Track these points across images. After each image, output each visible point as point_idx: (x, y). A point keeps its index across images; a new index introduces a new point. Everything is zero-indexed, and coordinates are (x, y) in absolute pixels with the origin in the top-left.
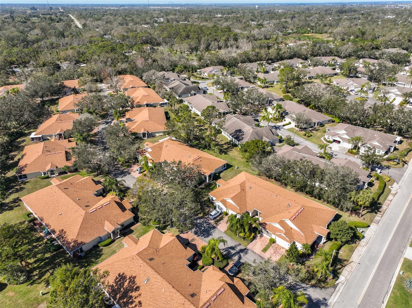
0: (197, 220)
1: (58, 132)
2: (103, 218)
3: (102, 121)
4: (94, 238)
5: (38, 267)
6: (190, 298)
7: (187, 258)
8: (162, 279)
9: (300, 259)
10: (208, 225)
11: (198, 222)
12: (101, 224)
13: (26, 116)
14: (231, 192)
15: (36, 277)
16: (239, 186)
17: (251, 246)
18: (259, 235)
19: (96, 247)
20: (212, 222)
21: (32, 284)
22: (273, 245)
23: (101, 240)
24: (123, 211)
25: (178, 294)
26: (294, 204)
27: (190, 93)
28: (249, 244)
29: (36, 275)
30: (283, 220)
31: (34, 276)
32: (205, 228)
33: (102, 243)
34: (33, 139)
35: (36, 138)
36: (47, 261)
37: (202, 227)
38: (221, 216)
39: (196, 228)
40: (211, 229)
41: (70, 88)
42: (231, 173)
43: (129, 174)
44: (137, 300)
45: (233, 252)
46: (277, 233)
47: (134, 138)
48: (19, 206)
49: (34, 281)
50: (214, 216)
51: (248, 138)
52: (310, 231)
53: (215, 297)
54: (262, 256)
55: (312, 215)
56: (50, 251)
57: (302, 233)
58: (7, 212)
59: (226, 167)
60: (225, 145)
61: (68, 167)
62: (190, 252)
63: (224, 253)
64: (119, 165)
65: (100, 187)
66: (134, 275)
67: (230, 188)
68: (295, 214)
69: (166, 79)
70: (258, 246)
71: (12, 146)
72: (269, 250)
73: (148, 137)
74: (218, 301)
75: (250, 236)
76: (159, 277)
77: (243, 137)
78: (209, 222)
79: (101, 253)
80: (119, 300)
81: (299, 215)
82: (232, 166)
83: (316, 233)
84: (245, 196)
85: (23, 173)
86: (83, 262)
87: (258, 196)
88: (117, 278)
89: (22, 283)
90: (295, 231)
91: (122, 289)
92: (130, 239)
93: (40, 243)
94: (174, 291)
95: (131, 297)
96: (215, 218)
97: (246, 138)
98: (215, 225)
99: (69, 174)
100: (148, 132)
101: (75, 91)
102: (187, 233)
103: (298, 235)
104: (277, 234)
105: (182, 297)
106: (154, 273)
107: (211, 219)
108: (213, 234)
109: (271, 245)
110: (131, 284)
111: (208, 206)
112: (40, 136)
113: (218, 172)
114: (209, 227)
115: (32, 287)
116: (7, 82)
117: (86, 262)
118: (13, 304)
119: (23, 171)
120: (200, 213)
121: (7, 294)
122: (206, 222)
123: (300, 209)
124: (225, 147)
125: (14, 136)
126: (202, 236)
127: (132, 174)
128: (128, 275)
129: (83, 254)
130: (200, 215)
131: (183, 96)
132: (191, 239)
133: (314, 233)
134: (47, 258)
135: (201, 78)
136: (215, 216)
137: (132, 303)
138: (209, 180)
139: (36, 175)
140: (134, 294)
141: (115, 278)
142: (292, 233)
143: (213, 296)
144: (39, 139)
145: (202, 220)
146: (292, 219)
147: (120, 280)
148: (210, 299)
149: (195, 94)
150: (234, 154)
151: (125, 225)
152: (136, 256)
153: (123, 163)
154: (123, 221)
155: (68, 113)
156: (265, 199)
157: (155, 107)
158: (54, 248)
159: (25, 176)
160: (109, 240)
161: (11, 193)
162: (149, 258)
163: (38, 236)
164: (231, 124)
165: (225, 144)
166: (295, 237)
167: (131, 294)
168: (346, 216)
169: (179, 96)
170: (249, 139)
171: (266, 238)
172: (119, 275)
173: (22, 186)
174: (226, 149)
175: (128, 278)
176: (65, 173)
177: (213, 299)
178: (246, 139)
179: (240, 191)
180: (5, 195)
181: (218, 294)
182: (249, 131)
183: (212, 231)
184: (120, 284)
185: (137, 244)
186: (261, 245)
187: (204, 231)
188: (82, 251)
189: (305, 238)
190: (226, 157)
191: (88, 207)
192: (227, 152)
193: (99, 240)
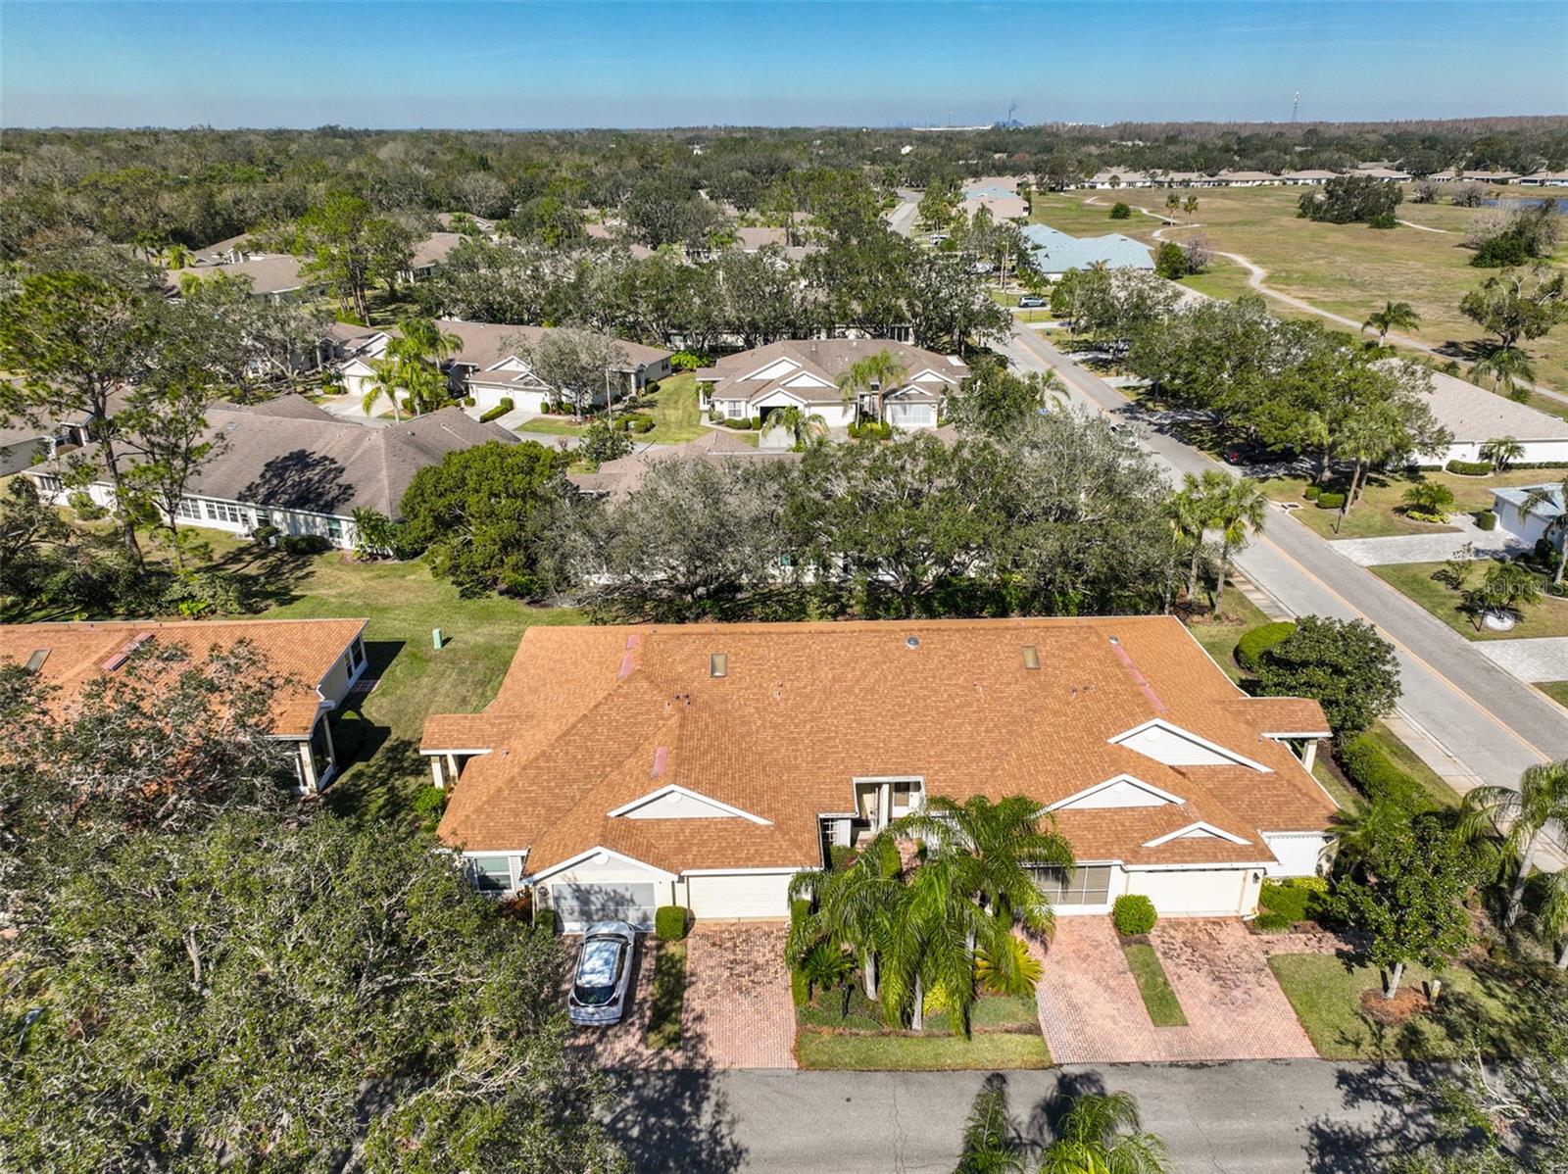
10: (616, 1093)
14: (613, 746)
20: (630, 1046)
38: (648, 963)
40: (680, 1116)
46: (1152, 844)
67: (585, 729)
78: (606, 1061)
87: (810, 697)
104: (1158, 850)
107: (603, 1032)
109: (1146, 945)
114: (645, 1106)
150: (349, 589)
156: (872, 690)
171: (1083, 921)
174: (264, 579)
183: (706, 1120)
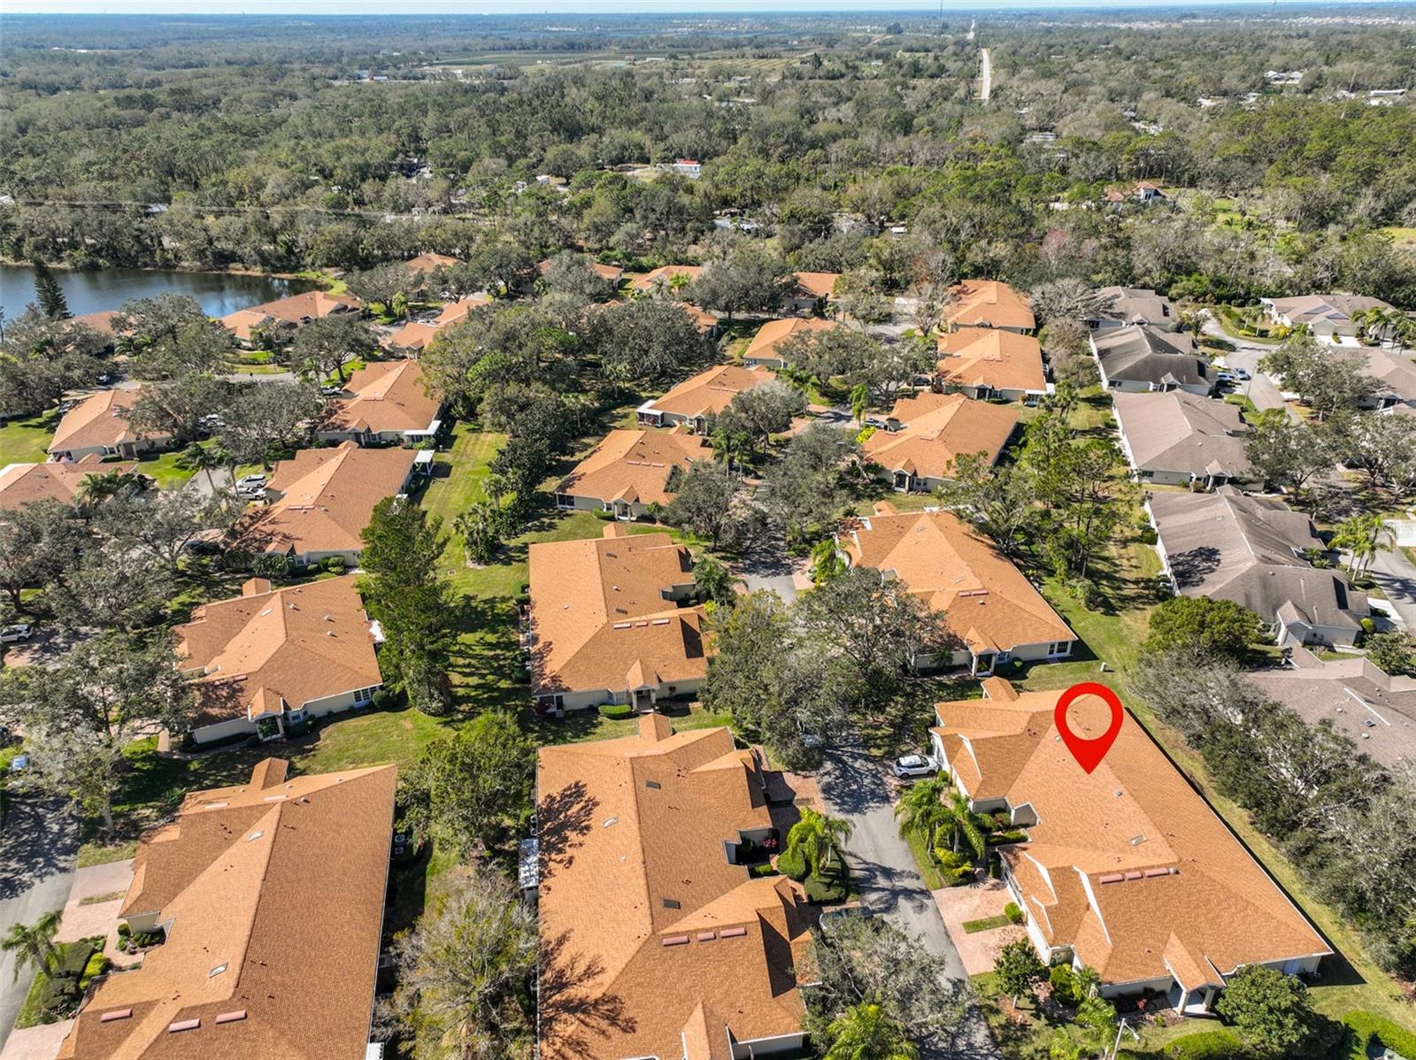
0: (856, 759)
1: (698, 414)
2: (635, 653)
3: (830, 409)
4: (591, 688)
5: (475, 700)
6: (659, 906)
7: (743, 829)
8: (637, 834)
9: (1059, 1009)
10: (874, 783)
11: (857, 765)
12: (625, 663)
13: (652, 357)
14: (996, 724)
15: (460, 716)
16: (1027, 717)
17: (945, 896)
18: (992, 881)
19: (593, 711)
20: (892, 783)
21: (446, 724)
22: (1013, 926)
23: (609, 699)
24: (689, 656)
25: (642, 882)
26: (1156, 845)
27: (1156, 381)
28: (942, 887)
29: (462, 712)
30: (1075, 868)
31: (459, 711)
32: (859, 788)
33: (607, 707)
34: (642, 416)
35: (649, 415)
36: (496, 694)
37: (856, 782)
38: (930, 779)
39: (837, 778)
40: (872, 799)
41: (813, 296)
42: (1071, 676)
43: (790, 573)
44: (570, 852)
45: (882, 882)
46: (1034, 899)
47: (873, 481)
48: (523, 561)
49: (453, 721)
50: (905, 771)
51: (1218, 587)
52: (1147, 946)
53: (711, 935)
54: (953, 937)
55: (1197, 907)
56: (511, 678)
57: (1111, 935)
58: (499, 566)
59: (1068, 653)
60: (1132, 586)
61: (659, 508)
62: (760, 821)
63: (857, 874)
64: (782, 543)
65: (689, 579)
66: (597, 799)
67: (1000, 713)
68: (1129, 870)
69: (1112, 315)
70: (965, 908)
71: (593, 422)
72: (987, 932)
73: (910, 489)
74: (712, 948)
75: (958, 867)
76: (635, 827)
77: (1205, 576)
78: (884, 779)
79: (592, 730)
80: (544, 834)
81: (1142, 883)
82: (1095, 658)
83: (1168, 967)
84: (1029, 753)
85: (569, 492)
86: (549, 730)
87: (1063, 771)
88: (569, 788)
89: (433, 715)
90: (1092, 920)
91: (562, 816)
92: (653, 723)
93: (508, 654)
94: (640, 870)
95: (566, 839)
96: (905, 777)
97: (1214, 584)
98: (893, 794)
99: (658, 525)
100: (915, 474)
101: (820, 308)
102: (805, 777)
103: (1095, 938)
104: (1032, 902)
105: (643, 891)
106: (633, 815)
107: (893, 775)
108: (870, 814)
109: (1005, 923)
110: (582, 813)
111: (914, 738)
112: (659, 413)
113: (1026, 656)
115: (443, 730)
116: (680, 256)
117: (555, 733)
118: (399, 744)
119: (571, 486)
120: (879, 747)
121: (402, 722)
122: (874, 776)
123: (1159, 867)
124: (1130, 591)
125: (614, 399)
126: (836, 804)
127: (796, 576)
128: (590, 792)
129: (560, 714)
130: (875, 752)
131: (1125, 383)
132: (805, 796)
133: (1160, 959)
134: (499, 689)
135: (1254, 330)
136: (912, 772)
137: (560, 851)
138: (979, 670)
139: (592, 503)
140: (573, 836)
141: (566, 786)
142: (1080, 920)
143: (707, 930)
144: (654, 419)
145: (871, 766)
146: (1102, 879)
147: (570, 796)
148: (697, 931)
149: (1171, 387)
150: (1135, 626)
151: (678, 692)
152: (628, 762)
153: (795, 540)
154: (676, 679)
155: (752, 369)
157: (1007, 402)
158: (519, 675)
159: (570, 500)
160: (625, 709)
161: (529, 529)
162: (651, 780)
163: (513, 638)
164: (1203, 522)
165: (1136, 582)
166: (1081, 935)
167: (568, 833)
168: (1383, 994)
169: (1112, 384)
170: (1218, 592)
172: (576, 785)
173: (556, 521)
174: (1125, 599)
175: (586, 798)
176: (651, 519)
177: (701, 936)
178: (1211, 587)
179: (1019, 731)
180: (515, 528)
181: (723, 933)
182: (1240, 566)
183: (873, 805)
184: (566, 803)
185: (658, 740)
186: (976, 910)
187: (852, 794)
188: (560, 705)
189: (1110, 957)
190: (1099, 623)
191: (621, 615)
192: (1122, 609)
193: (605, 697)
